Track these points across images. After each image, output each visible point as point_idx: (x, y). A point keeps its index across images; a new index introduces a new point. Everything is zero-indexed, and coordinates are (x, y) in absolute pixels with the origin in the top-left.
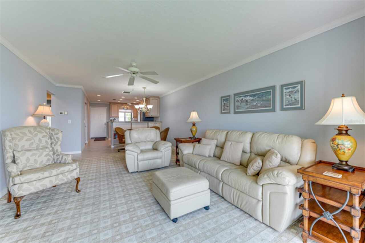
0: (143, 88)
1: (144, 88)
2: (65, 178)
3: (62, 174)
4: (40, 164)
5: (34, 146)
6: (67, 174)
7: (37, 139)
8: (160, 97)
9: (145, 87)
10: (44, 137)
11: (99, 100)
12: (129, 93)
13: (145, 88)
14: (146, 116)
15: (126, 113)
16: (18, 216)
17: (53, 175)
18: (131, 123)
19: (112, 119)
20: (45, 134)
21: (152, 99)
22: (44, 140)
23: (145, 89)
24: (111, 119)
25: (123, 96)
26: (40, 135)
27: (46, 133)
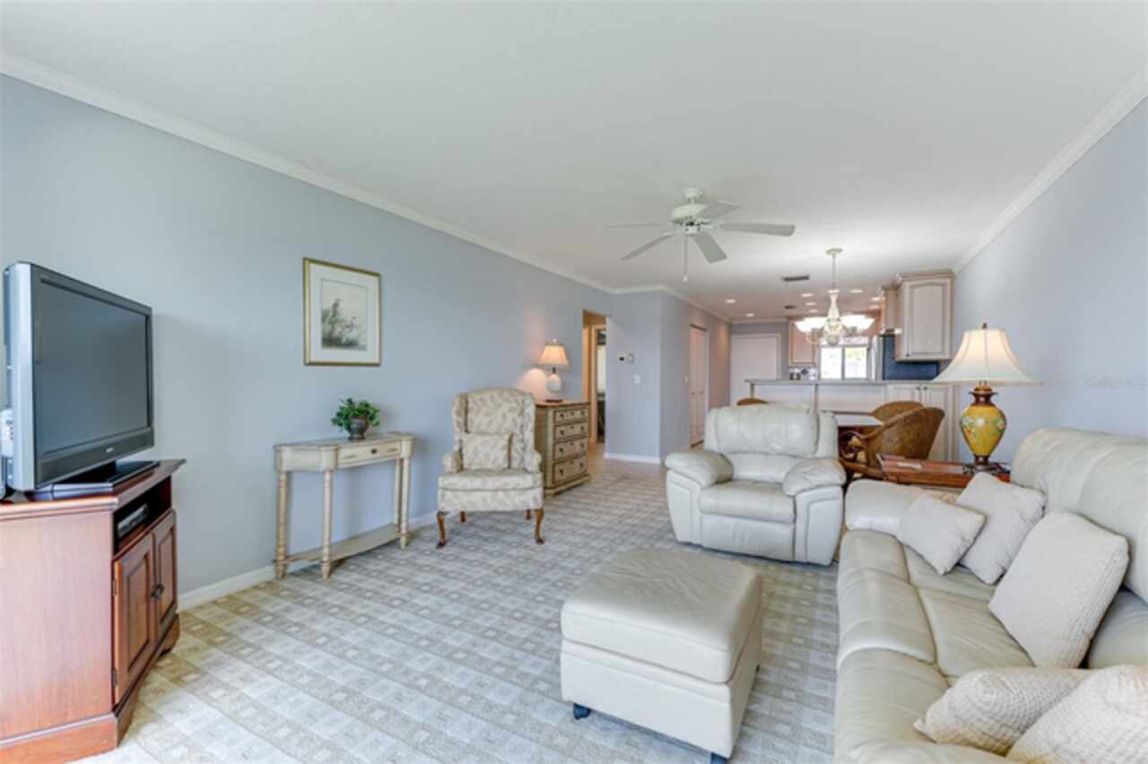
0: (829, 252)
1: (834, 252)
2: (509, 502)
3: (505, 490)
4: (494, 462)
5: (494, 427)
6: (513, 493)
7: (499, 413)
8: (955, 270)
9: (837, 247)
10: (512, 410)
11: (750, 315)
12: (806, 278)
13: (839, 251)
14: (897, 359)
15: (848, 351)
16: (441, 545)
17: (487, 487)
18: (817, 385)
19: (797, 371)
20: (514, 405)
21: (912, 287)
22: (510, 416)
23: (838, 256)
24: (791, 371)
25: (806, 292)
26: (506, 407)
27: (517, 402)
